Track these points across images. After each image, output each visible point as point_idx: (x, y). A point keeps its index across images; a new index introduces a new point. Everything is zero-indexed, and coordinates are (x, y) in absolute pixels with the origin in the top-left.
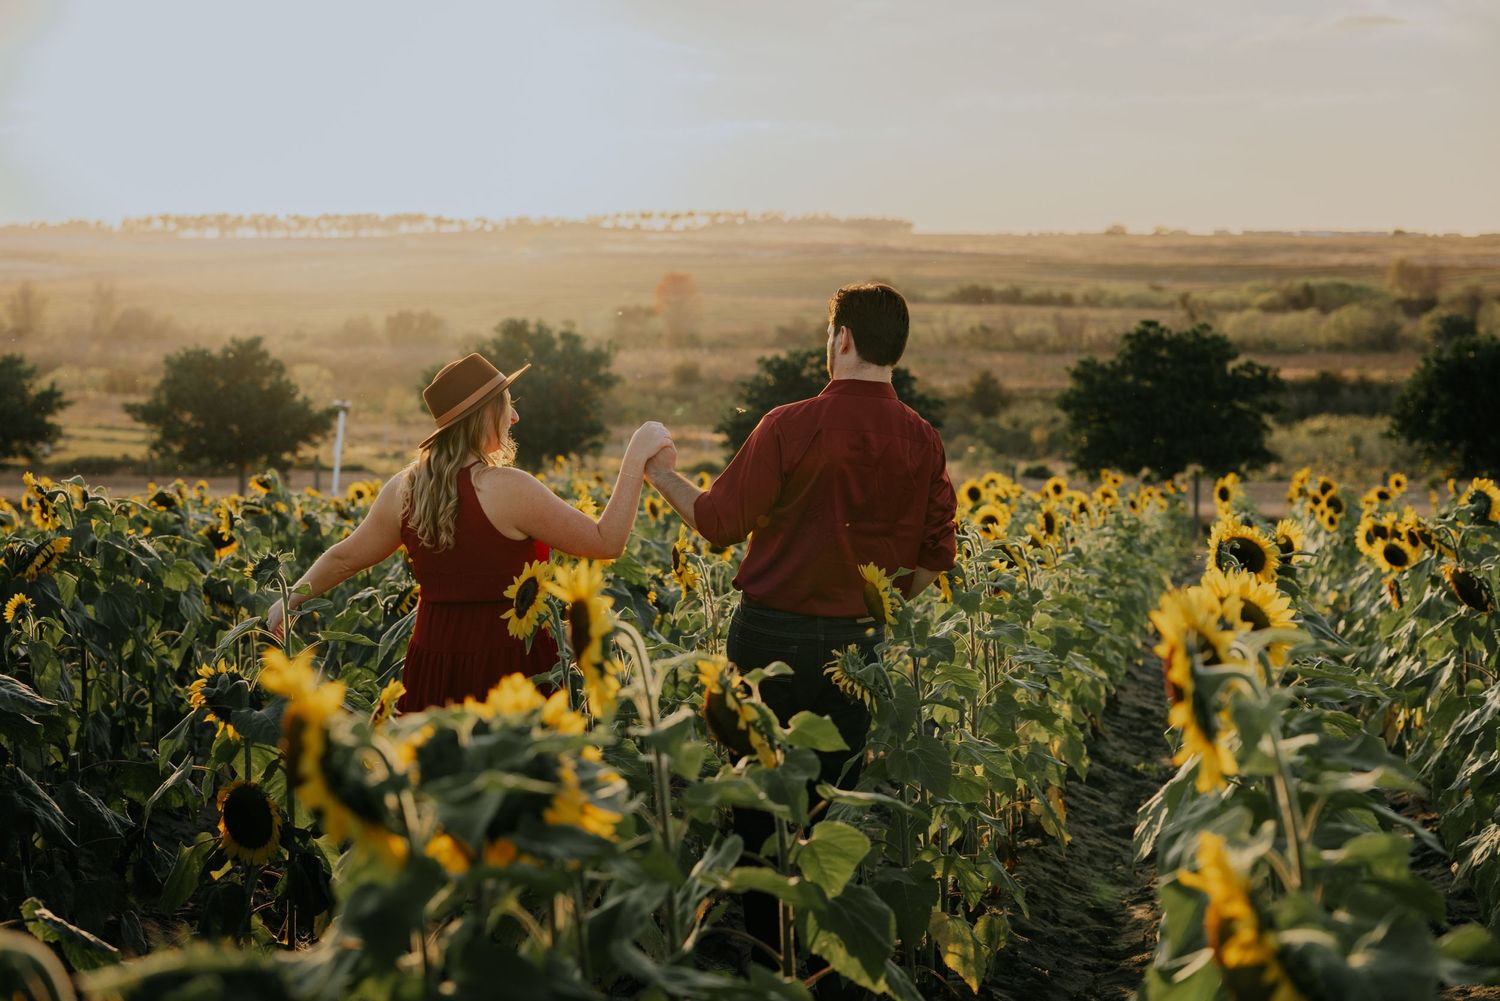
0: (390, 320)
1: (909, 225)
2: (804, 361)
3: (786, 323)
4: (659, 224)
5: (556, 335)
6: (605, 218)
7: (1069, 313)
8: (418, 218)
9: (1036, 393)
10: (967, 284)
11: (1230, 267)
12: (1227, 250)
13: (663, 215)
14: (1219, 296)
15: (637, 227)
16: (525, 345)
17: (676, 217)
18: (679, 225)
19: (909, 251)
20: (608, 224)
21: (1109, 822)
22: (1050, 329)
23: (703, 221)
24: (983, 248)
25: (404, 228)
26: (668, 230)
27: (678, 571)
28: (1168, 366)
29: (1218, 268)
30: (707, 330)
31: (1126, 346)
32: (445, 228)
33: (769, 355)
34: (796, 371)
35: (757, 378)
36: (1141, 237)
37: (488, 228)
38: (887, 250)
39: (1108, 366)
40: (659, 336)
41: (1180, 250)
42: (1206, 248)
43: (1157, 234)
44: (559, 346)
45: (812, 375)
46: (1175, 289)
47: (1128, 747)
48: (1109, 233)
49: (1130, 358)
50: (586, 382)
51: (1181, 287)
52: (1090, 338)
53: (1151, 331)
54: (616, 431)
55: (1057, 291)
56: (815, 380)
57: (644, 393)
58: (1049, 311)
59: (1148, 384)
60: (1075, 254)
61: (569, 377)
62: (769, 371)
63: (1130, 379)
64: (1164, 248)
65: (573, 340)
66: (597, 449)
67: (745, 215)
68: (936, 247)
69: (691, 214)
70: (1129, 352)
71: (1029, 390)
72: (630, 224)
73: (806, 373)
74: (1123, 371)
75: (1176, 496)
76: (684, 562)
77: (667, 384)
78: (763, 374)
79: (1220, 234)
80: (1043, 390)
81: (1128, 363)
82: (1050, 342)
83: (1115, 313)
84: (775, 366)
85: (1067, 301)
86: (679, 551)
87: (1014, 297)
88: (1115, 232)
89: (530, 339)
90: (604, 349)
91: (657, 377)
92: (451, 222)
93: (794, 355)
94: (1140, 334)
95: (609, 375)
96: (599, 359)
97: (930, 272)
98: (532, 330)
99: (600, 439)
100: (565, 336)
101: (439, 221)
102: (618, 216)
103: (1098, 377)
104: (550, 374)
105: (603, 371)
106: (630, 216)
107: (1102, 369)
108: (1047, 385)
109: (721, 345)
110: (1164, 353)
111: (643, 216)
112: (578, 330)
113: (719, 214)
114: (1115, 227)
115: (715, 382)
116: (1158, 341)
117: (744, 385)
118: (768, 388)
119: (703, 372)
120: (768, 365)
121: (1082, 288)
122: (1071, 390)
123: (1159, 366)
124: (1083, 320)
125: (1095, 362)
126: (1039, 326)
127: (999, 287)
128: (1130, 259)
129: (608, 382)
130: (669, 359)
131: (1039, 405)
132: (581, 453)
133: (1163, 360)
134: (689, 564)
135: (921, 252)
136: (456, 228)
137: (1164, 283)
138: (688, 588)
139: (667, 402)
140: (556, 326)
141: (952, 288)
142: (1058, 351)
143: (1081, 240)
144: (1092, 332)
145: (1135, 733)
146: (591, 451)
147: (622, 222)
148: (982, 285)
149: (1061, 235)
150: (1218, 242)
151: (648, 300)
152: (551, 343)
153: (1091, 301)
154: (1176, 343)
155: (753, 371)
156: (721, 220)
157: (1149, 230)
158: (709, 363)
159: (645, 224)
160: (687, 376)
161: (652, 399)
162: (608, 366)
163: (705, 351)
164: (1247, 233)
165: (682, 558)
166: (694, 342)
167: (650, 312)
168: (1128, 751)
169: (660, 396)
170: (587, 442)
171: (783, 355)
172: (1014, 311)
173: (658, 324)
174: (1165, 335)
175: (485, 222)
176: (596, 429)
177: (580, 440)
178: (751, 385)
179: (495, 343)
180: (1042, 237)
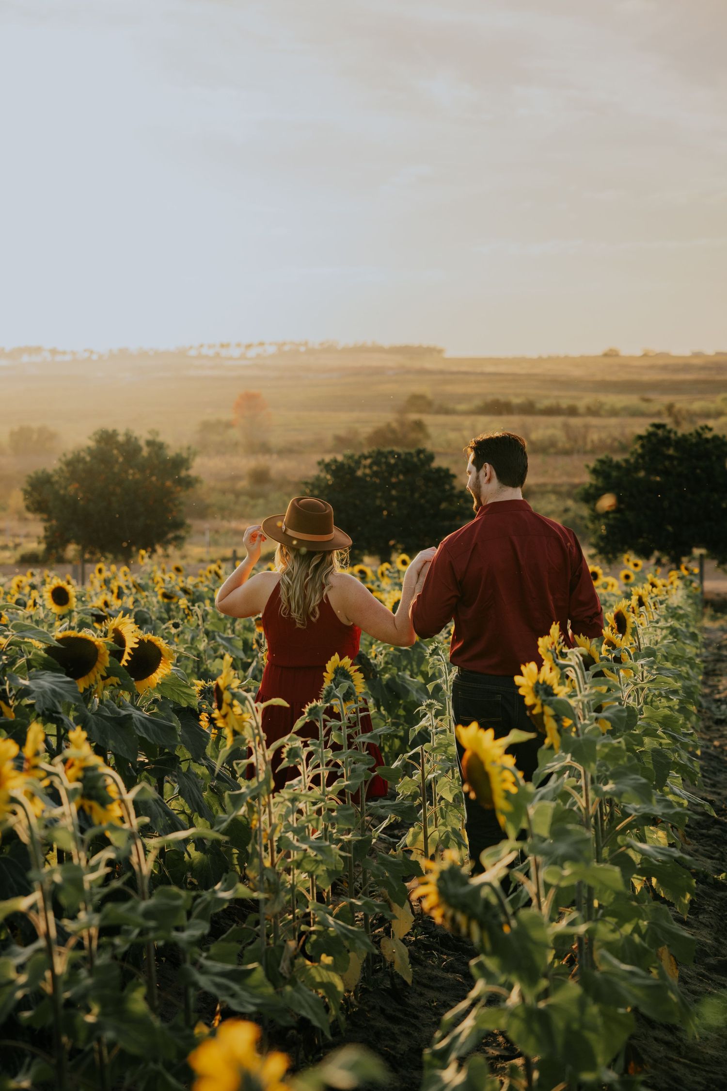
0: (12, 434)
1: (440, 351)
2: (358, 462)
3: (342, 433)
4: (236, 353)
5: (142, 443)
6: (191, 347)
7: (574, 421)
8: (38, 350)
9: (549, 488)
10: (490, 398)
11: (705, 382)
12: (703, 368)
13: (238, 345)
14: (697, 406)
15: (218, 355)
16: (115, 452)
17: (249, 346)
18: (252, 353)
19: (442, 372)
20: (193, 353)
21: (707, 955)
22: (560, 435)
23: (271, 350)
24: (502, 369)
25: (25, 358)
26: (243, 357)
27: (223, 712)
28: (675, 463)
29: (696, 382)
30: (276, 439)
31: (638, 447)
32: (59, 358)
33: (328, 458)
34: (352, 471)
35: (318, 478)
36: (632, 358)
37: (95, 357)
38: (423, 372)
39: (624, 464)
40: (236, 444)
41: (665, 368)
42: (686, 367)
43: (645, 355)
44: (145, 452)
45: (365, 475)
46: (661, 401)
47: (701, 848)
48: (606, 355)
49: (641, 456)
50: (169, 483)
51: (667, 399)
52: (592, 441)
53: (660, 432)
54: (196, 524)
55: (565, 403)
56: (368, 479)
57: (224, 492)
58: (559, 420)
59: (658, 479)
60: (577, 373)
61: (154, 479)
62: (327, 472)
63: (642, 474)
64: (652, 367)
65: (156, 446)
66: (179, 541)
67: (306, 344)
68: (464, 369)
69: (261, 344)
70: (640, 451)
71: (545, 485)
72: (211, 352)
73: (359, 473)
74: (636, 468)
75: (689, 577)
76: (229, 701)
77: (244, 484)
78: (323, 475)
79: (697, 355)
80: (555, 485)
81: (640, 461)
82: (560, 445)
83: (613, 421)
84: (333, 467)
85: (572, 411)
86: (222, 688)
87: (528, 409)
88: (610, 354)
89: (120, 446)
90: (185, 455)
91: (235, 478)
92: (64, 353)
93: (351, 457)
94: (650, 435)
95: (189, 476)
96: (180, 463)
97: (459, 389)
98: (121, 438)
99: (182, 533)
100: (150, 443)
101: (54, 352)
102: (202, 346)
103: (614, 474)
104: (138, 476)
105: (183, 473)
106: (210, 347)
107: (618, 466)
108: (558, 481)
109: (287, 451)
110: (671, 452)
111: (222, 346)
112: (161, 439)
113: (284, 344)
114: (611, 350)
115: (282, 483)
116: (666, 441)
117: (306, 483)
118: (328, 486)
119: (273, 473)
120: (327, 467)
121: (585, 401)
122: (591, 485)
123: (667, 463)
124: (587, 427)
125: (611, 461)
126: (550, 432)
127: (516, 401)
128: (623, 376)
129: (189, 483)
130: (245, 464)
131: (553, 498)
132: (165, 544)
133: (671, 458)
134: (235, 702)
135: (452, 373)
136: (68, 358)
137: (651, 396)
138: (235, 733)
139: (243, 499)
140: (142, 435)
141: (478, 402)
142: (567, 453)
143: (583, 361)
144: (594, 436)
145: (704, 831)
146: (174, 543)
147: (205, 351)
148: (502, 399)
149: (566, 357)
150: (696, 361)
151: (227, 415)
152: (138, 449)
153: (593, 411)
154: (682, 443)
155: (314, 472)
156: (286, 348)
157: (639, 353)
158: (278, 466)
159: (224, 352)
160: (260, 477)
161: (231, 497)
162: (187, 469)
163: (275, 457)
164: (718, 354)
165: (227, 696)
166: (265, 449)
167: (229, 425)
168: (703, 855)
169: (237, 494)
170: (171, 535)
171: (340, 458)
172: (529, 420)
173: (235, 434)
174: (672, 435)
175: (92, 352)
176: (178, 525)
177: (165, 533)
178: (313, 484)
179: (89, 450)
180: (550, 359)
